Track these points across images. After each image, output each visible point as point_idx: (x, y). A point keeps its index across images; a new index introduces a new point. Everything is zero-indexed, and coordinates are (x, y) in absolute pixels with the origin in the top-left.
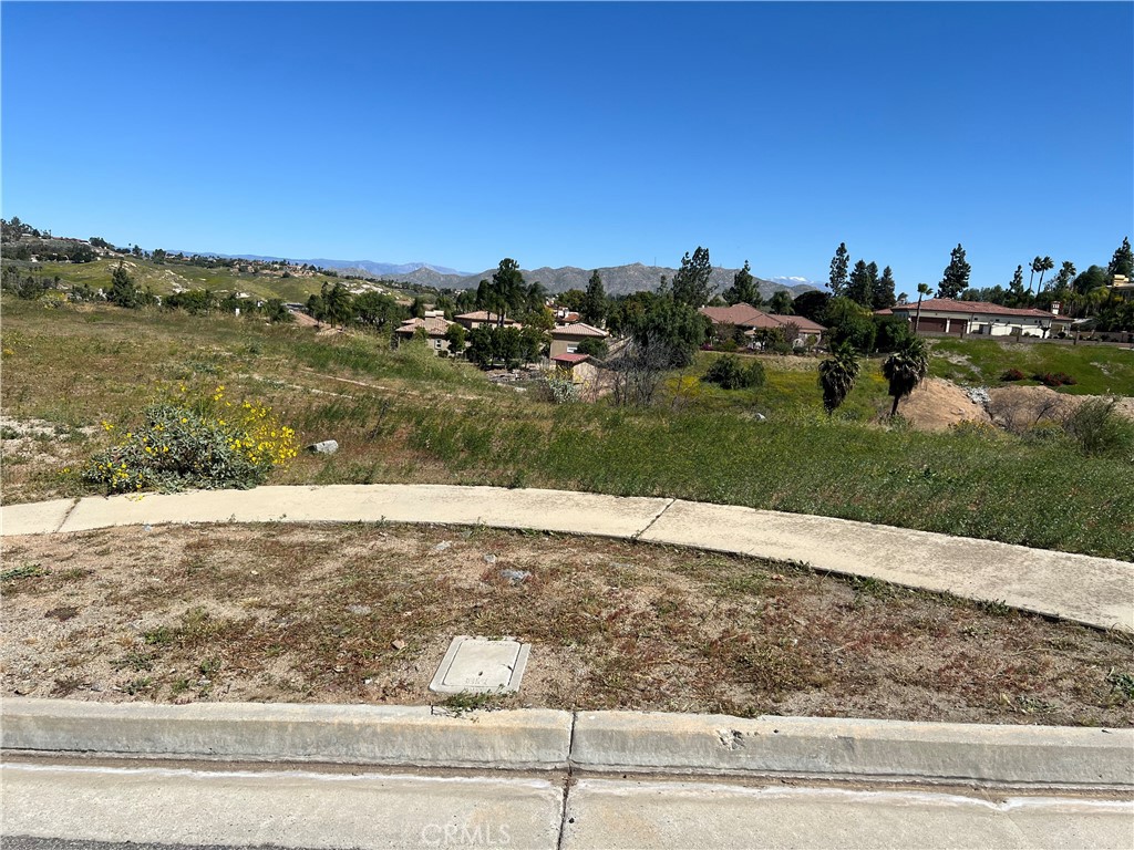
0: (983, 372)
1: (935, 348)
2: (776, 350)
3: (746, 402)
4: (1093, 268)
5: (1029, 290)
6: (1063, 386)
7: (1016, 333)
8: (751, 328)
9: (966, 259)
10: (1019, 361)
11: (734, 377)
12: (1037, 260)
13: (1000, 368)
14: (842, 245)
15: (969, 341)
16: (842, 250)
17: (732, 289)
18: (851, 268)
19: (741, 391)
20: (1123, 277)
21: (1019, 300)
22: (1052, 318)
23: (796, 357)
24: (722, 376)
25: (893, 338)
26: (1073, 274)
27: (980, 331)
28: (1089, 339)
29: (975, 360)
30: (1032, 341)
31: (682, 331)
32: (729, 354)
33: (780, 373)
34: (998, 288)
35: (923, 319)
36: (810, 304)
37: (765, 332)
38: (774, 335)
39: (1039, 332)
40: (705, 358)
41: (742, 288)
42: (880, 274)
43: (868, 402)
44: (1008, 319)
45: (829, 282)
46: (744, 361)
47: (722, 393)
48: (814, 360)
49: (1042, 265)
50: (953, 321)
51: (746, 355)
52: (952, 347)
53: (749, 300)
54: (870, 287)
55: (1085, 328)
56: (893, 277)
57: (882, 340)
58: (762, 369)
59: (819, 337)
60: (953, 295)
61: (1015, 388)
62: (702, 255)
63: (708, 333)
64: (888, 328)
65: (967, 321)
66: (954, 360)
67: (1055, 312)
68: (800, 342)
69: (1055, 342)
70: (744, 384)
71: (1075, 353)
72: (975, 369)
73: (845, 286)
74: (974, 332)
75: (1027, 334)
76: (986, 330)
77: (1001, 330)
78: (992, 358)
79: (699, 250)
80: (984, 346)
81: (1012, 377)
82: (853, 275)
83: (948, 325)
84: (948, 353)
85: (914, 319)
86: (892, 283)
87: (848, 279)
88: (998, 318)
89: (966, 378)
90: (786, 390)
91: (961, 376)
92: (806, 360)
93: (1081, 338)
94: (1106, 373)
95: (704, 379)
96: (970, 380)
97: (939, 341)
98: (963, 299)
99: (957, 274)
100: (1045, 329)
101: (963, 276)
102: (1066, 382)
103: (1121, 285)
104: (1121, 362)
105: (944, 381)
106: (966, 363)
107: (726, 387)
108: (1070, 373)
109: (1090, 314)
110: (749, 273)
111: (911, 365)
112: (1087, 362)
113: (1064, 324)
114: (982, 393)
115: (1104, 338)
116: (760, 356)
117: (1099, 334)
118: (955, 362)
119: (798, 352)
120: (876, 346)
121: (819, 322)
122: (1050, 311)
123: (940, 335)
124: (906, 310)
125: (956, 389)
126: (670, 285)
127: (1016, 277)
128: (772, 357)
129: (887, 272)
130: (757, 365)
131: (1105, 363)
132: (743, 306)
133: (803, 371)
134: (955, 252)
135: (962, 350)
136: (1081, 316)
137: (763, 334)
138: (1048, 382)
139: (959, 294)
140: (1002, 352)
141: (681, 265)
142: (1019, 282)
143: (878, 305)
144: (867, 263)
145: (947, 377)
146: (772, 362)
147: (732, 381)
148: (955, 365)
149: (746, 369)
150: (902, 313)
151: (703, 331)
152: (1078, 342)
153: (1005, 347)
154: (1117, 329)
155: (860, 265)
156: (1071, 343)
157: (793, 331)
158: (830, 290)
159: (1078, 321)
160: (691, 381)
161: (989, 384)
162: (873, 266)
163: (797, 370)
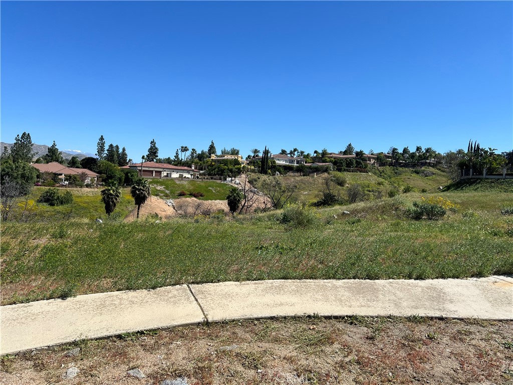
0: (171, 193)
1: (150, 183)
2: (76, 186)
3: (64, 212)
4: (202, 151)
5: (182, 159)
6: (200, 197)
7: (181, 176)
8: (61, 175)
9: (157, 146)
10: (183, 188)
11: (56, 200)
12: (182, 147)
13: (177, 191)
14: (102, 136)
15: (164, 180)
16: (102, 139)
17: (47, 154)
18: (106, 147)
19: (60, 207)
20: (214, 155)
21: (178, 163)
22: (193, 171)
23: (87, 189)
24: (49, 199)
25: (132, 179)
26: (196, 153)
27: (167, 176)
28: (207, 179)
29: (167, 188)
30: (187, 179)
31: (23, 176)
32: (51, 188)
33: (80, 197)
34: (169, 158)
35: (144, 171)
36: (89, 163)
37: (70, 176)
38: (75, 178)
39: (189, 176)
40: (38, 190)
41: (52, 155)
42: (121, 151)
43: (124, 208)
44: (178, 171)
45: (97, 153)
46: (61, 191)
47: (50, 208)
48: (96, 190)
49: (185, 149)
50: (156, 172)
51: (61, 188)
52: (157, 183)
53: (57, 161)
54: (116, 156)
55: (204, 174)
56: (126, 152)
57: (127, 180)
58: (71, 195)
59: (96, 179)
60: (153, 160)
61: (183, 199)
62: (27, 137)
63: (38, 177)
64: (129, 174)
65: (161, 172)
66: (159, 188)
67: (193, 168)
68: (88, 181)
69: (196, 180)
70: (62, 203)
71: (202, 184)
72: (167, 192)
73: (105, 155)
74: (165, 176)
75: (185, 177)
76: (169, 175)
77: (175, 175)
78: (173, 187)
79: (24, 134)
80: (170, 182)
81: (182, 194)
82: (108, 150)
83: (154, 173)
84: (155, 185)
85: (140, 170)
86: (126, 155)
87: (106, 152)
88: (174, 170)
89: (164, 196)
90: (85, 205)
91: (162, 195)
92: (92, 190)
93: (204, 178)
94: (214, 191)
95: (39, 201)
96: (166, 196)
97: (151, 180)
98: (157, 162)
99: (153, 152)
100: (191, 175)
101: (155, 153)
102: (201, 196)
103: (214, 158)
104: (219, 187)
105: (155, 197)
106: (163, 189)
107: (52, 205)
108: (202, 192)
109: (205, 169)
110: (56, 147)
111: (143, 191)
112: (207, 188)
113: (197, 173)
114: (171, 201)
115: (212, 178)
116: (68, 189)
117: (209, 177)
118: (159, 189)
119: (88, 186)
120: (125, 182)
121: (95, 172)
122: (191, 167)
123: (152, 177)
124: (136, 166)
125: (161, 200)
126: (10, 151)
127: (177, 154)
128: (75, 189)
129: (124, 150)
130: (67, 192)
131: (213, 188)
132: (55, 163)
133: (92, 195)
134: (152, 142)
135: (161, 184)
136: (202, 170)
137: (69, 178)
138: (195, 196)
139: (155, 160)
140: (176, 184)
141: (15, 141)
142: (178, 156)
143: (121, 164)
144: (114, 145)
145: (157, 195)
146: (75, 191)
147: (55, 202)
148: (159, 190)
149: (63, 195)
150: (134, 168)
151: (35, 176)
152: (203, 180)
153: (178, 182)
154: (215, 175)
155: (111, 146)
156: (201, 180)
157: (84, 176)
158: (97, 157)
159: (201, 172)
160: (32, 203)
161: (174, 198)
162: (117, 147)
163: (89, 195)
